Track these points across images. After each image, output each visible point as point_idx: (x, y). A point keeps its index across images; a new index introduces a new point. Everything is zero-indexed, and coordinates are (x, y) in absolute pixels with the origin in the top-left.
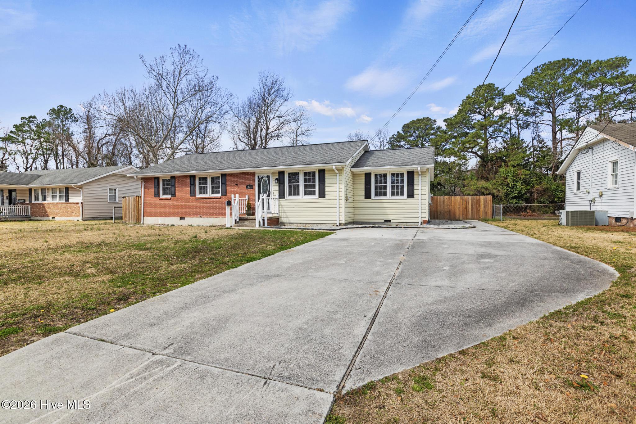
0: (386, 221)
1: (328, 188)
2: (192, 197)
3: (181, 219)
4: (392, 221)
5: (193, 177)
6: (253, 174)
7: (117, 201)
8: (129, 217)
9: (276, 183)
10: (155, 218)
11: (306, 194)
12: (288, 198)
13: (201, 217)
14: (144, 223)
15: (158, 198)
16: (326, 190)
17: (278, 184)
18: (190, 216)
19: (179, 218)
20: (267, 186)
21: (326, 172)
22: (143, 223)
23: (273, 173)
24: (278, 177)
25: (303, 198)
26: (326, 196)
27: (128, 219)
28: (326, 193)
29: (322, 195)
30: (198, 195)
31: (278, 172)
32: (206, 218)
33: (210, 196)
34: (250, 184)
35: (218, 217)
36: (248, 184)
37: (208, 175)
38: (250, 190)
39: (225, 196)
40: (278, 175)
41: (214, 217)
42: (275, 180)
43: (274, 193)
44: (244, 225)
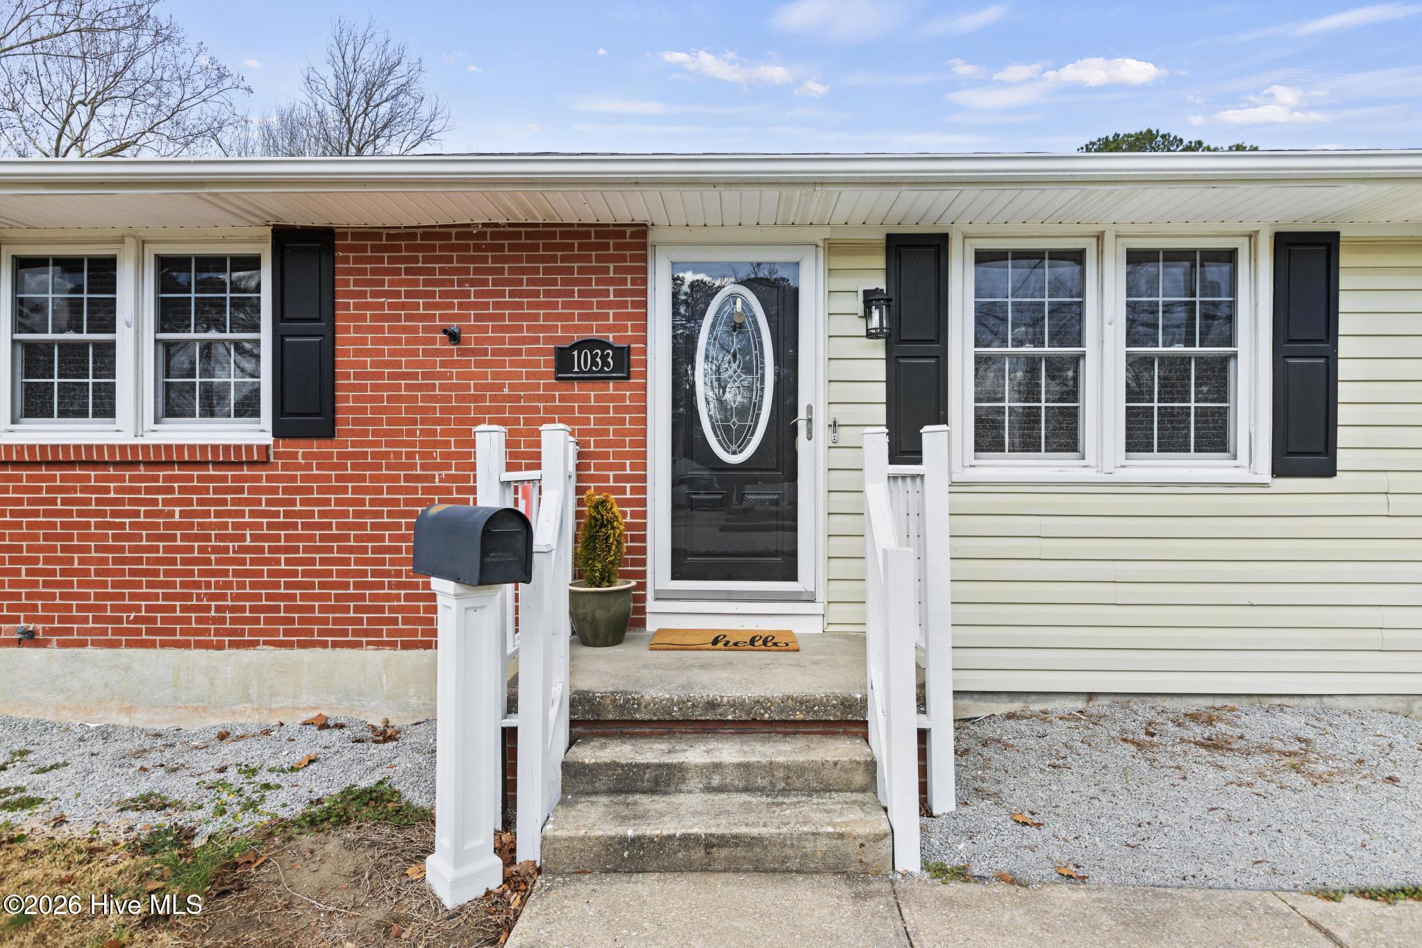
1: (1365, 393)
6: (631, 240)
9: (870, 334)
11: (1137, 440)
13: (35, 640)
16: (1343, 414)
17: (879, 347)
20: (754, 364)
21: (1345, 257)
23: (832, 248)
24: (879, 282)
25: (1119, 475)
26: (1343, 459)
28: (1343, 438)
29: (1305, 447)
30: (8, 433)
31: (880, 237)
32: (90, 651)
33: (150, 439)
34: (595, 335)
35: (234, 645)
36: (577, 337)
37: (121, 241)
38: (592, 393)
39: (316, 447)
40: (880, 262)
41: (186, 645)
42: (858, 305)
43: (834, 425)
44: (710, 843)
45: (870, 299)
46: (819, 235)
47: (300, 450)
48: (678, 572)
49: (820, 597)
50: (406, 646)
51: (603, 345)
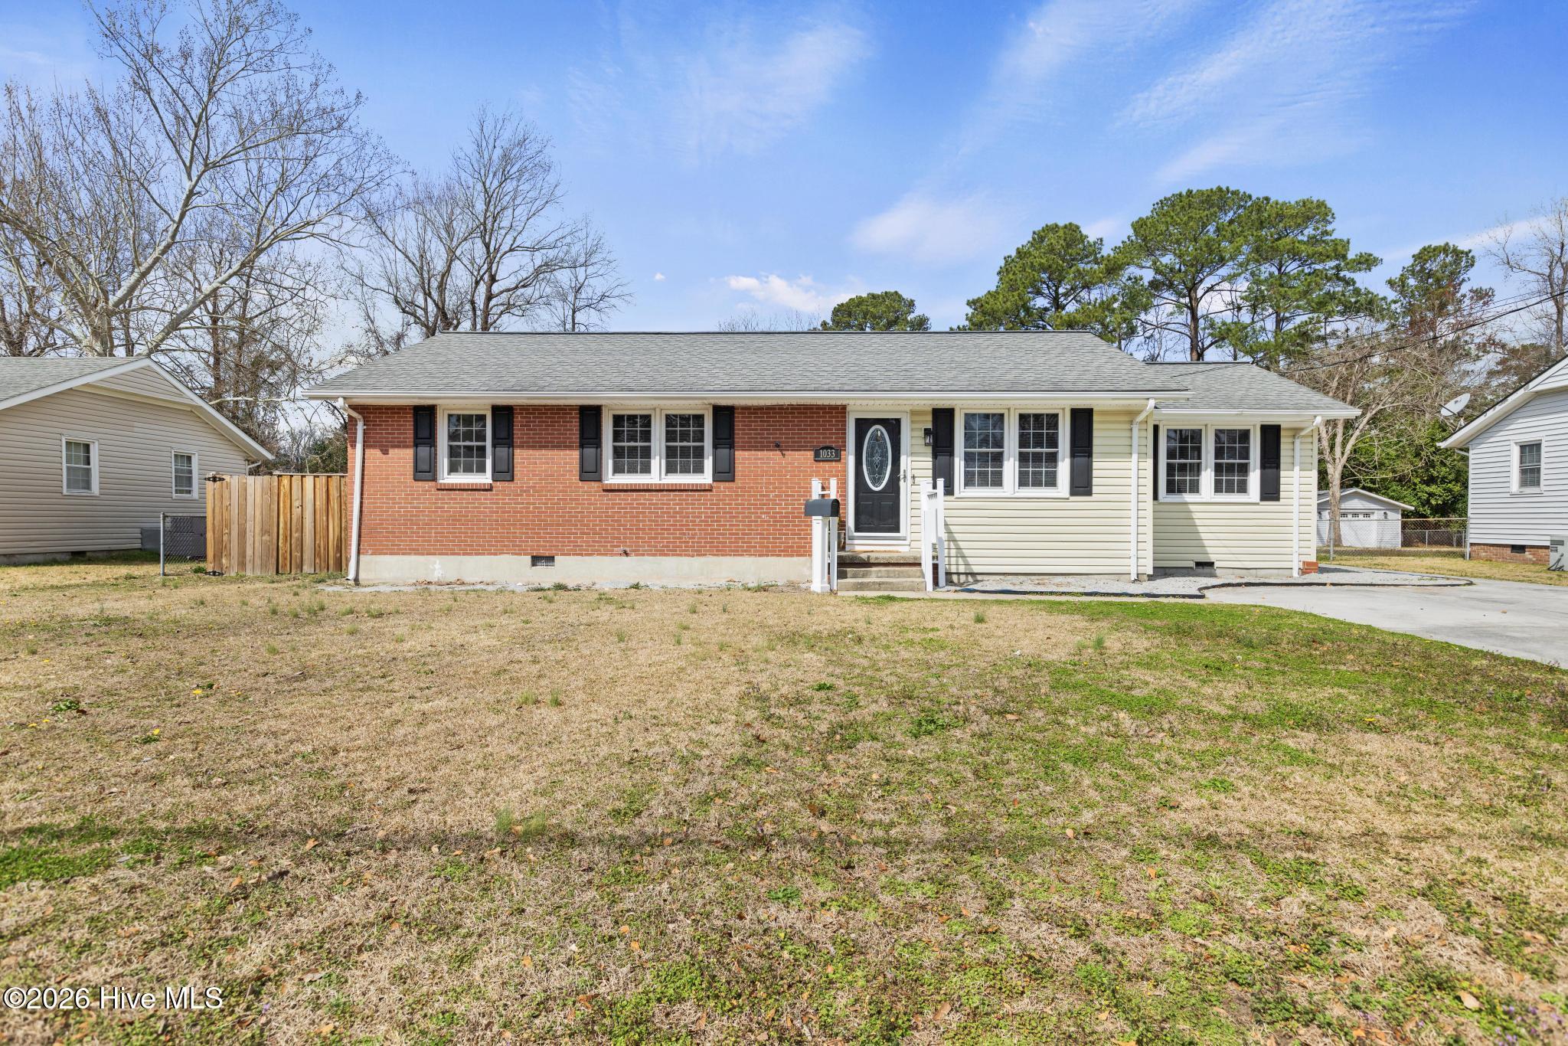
0: (1198, 564)
1: (1100, 467)
2: (586, 485)
3: (536, 560)
4: (1216, 564)
5: (590, 415)
6: (841, 411)
7: (95, 488)
8: (242, 554)
9: (926, 445)
10: (413, 558)
11: (1023, 482)
12: (963, 495)
13: (626, 554)
14: (362, 576)
15: (427, 485)
16: (1095, 473)
17: (929, 450)
18: (578, 551)
19: (528, 559)
20: (884, 455)
21: (1095, 418)
22: (356, 580)
23: (913, 413)
24: (930, 426)
25: (1017, 495)
26: (1095, 489)
27: (235, 561)
28: (1095, 481)
29: (1082, 485)
30: (612, 479)
31: (930, 409)
32: (646, 558)
33: (664, 481)
34: (828, 444)
35: (698, 555)
36: (822, 445)
37: (655, 409)
38: (827, 465)
39: (727, 484)
40: (930, 418)
41: (681, 555)
42: (922, 433)
43: (914, 477)
44: (880, 584)
45: (927, 432)
46: (908, 409)
47: (722, 485)
48: (857, 529)
49: (909, 539)
50: (760, 556)
51: (831, 448)
